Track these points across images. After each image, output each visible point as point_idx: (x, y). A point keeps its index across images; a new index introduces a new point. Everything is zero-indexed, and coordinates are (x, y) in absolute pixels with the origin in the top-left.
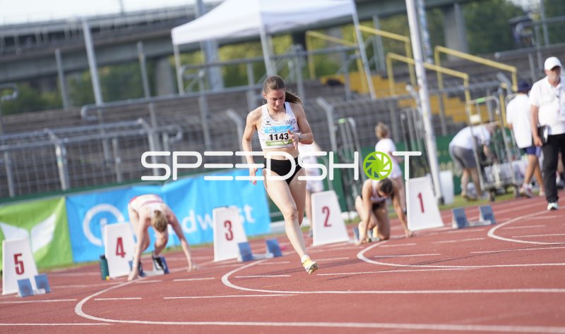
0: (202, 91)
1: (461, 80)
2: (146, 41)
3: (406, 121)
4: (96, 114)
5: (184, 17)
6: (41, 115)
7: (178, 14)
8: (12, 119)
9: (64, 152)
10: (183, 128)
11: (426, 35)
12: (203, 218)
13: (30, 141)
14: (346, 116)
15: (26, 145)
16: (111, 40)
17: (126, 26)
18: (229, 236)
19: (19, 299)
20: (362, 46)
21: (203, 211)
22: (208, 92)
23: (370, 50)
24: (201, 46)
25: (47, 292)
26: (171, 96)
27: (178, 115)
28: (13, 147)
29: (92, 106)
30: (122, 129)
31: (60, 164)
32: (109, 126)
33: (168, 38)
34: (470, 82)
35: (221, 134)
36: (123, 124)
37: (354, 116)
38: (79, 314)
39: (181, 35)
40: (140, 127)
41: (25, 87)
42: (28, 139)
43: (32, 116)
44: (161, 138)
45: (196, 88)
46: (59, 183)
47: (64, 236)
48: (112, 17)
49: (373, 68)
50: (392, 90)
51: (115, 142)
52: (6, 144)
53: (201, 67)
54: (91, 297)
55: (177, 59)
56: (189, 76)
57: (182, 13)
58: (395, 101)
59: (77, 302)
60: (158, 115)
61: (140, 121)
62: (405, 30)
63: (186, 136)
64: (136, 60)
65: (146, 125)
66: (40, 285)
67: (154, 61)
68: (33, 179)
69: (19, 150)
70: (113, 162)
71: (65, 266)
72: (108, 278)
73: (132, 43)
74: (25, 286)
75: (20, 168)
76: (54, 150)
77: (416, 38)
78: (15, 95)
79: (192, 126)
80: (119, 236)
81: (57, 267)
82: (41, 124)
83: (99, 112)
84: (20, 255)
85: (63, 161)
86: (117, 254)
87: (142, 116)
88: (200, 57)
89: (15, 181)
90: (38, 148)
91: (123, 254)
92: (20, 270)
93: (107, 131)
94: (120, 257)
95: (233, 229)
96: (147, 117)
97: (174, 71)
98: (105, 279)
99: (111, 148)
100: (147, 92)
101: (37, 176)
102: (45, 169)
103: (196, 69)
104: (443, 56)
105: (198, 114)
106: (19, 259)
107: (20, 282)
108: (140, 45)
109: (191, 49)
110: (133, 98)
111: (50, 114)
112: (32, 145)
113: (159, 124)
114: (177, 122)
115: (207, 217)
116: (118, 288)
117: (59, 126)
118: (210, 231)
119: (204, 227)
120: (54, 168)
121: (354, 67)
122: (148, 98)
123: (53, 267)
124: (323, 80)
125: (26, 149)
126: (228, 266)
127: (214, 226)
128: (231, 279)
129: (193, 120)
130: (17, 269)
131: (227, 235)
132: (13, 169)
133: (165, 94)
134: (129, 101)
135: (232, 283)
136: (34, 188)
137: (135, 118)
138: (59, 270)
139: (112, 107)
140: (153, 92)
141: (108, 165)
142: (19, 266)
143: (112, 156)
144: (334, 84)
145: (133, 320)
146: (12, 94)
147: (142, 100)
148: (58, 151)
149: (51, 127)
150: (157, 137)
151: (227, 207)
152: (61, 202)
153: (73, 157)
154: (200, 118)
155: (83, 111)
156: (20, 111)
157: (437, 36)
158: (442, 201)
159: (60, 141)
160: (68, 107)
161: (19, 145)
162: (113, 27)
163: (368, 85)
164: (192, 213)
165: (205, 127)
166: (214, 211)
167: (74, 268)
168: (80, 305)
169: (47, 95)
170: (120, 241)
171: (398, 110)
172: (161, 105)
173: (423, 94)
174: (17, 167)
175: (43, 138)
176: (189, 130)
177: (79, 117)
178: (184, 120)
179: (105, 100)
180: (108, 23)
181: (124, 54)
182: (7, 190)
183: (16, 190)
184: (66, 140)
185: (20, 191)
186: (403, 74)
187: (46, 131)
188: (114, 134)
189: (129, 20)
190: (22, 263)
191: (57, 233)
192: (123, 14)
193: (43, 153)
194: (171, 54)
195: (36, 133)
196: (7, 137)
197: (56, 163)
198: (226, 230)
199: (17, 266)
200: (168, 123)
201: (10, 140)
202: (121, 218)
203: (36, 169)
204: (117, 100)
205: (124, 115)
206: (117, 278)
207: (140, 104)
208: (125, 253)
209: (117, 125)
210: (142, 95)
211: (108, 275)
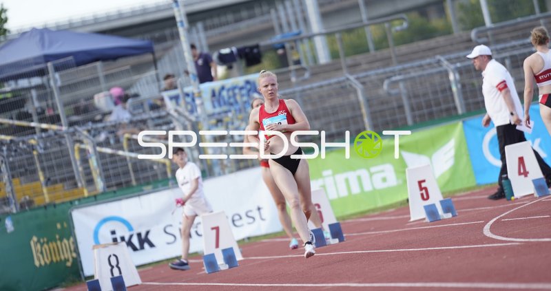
4: (487, 37)
6: (432, 43)
8: (404, 49)
9: (458, 76)
13: (423, 70)
15: (420, 73)
19: (427, 224)
25: (453, 216)
28: (408, 76)
29: (482, 28)
30: (513, 48)
31: (454, 89)
32: (499, 46)
36: (514, 43)
38: (488, 235)
41: (415, 16)
42: (421, 66)
43: (423, 44)
46: (455, 108)
47: (464, 160)
51: (507, 62)
52: (400, 74)
54: (497, 218)
59: (484, 224)
66: (447, 210)
68: (429, 106)
69: (412, 79)
71: (469, 189)
72: (513, 198)
74: (431, 211)
75: (416, 96)
76: (447, 75)
78: (405, 25)
80: (521, 156)
81: (460, 190)
82: (432, 50)
83: (489, 33)
84: (424, 181)
85: (457, 86)
86: (520, 174)
89: (412, 109)
90: (431, 75)
91: (526, 174)
92: (425, 197)
93: (499, 51)
94: (523, 176)
98: (510, 199)
100: (537, 9)
101: (433, 103)
102: (440, 95)
106: (423, 185)
107: (426, 208)
110: (522, 16)
111: (440, 40)
112: (425, 72)
116: (525, 208)
117: (450, 52)
120: (449, 93)
122: (538, 15)
123: (456, 191)
125: (420, 76)
130: (422, 195)
132: (409, 98)
134: (519, 20)
136: (431, 115)
137: (526, 36)
138: (462, 194)
139: (502, 27)
140: (543, 8)
142: (424, 191)
145: (543, 238)
146: (402, 24)
147: (532, 17)
148: (451, 77)
149: (442, 54)
152: (459, 126)
153: (467, 81)
155: (473, 34)
156: (412, 41)
159: (452, 67)
160: (458, 32)
161: (413, 74)
167: (477, 190)
168: (487, 227)
169: (436, 22)
170: (521, 160)
174: (413, 96)
175: (436, 65)
177: (470, 40)
179: (493, 22)
182: (405, 119)
183: (414, 117)
184: (459, 65)
185: (418, 119)
187: (438, 57)
188: (507, 54)
190: (426, 189)
191: (457, 157)
193: (437, 79)
195: (428, 61)
196: (400, 67)
197: (450, 89)
199: (421, 192)
201: (404, 69)
203: (431, 97)
204: (506, 20)
205: (515, 34)
206: (522, 197)
207: (531, 21)
208: (528, 173)
209: (508, 45)
210: (533, 12)
211: (513, 195)
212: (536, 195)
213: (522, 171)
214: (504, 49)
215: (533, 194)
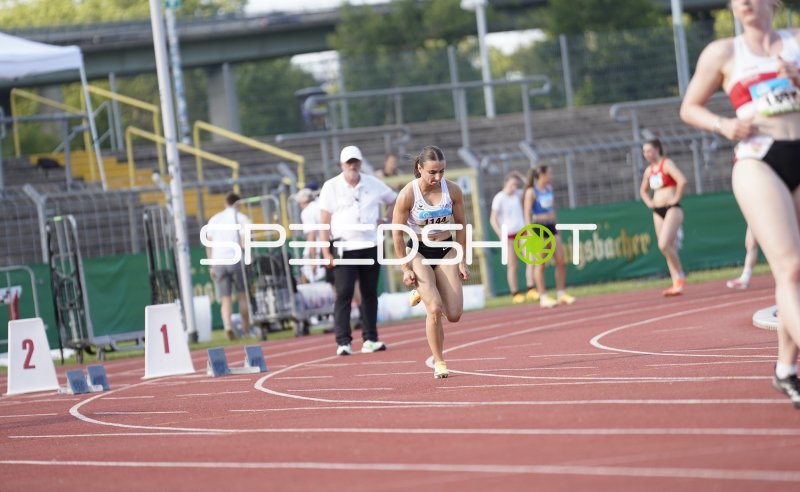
1: (228, 170)
3: (149, 223)
11: (181, 105)
14: (65, 213)
20: (92, 115)
23: (103, 121)
34: (241, 174)
37: (75, 213)
49: (105, 146)
50: (132, 178)
58: (135, 194)
62: (153, 95)
77: (168, 108)
104: (205, 135)
121: (78, 144)
124: (34, 159)
144: (48, 165)
157: (198, 107)
158: (194, 337)
163: (97, 170)
171: (140, 207)
173: (175, 187)
186: (147, 157)
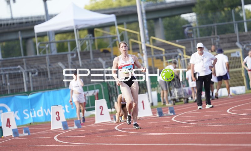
0: (47, 54)
1: (161, 52)
2: (22, 31)
5: (40, 21)
7: (37, 19)
10: (38, 70)
11: (146, 31)
12: (47, 111)
14: (111, 66)
16: (6, 30)
17: (14, 24)
18: (58, 119)
20: (119, 36)
21: (46, 107)
22: (50, 54)
23: (122, 37)
24: (48, 33)
26: (33, 56)
27: (36, 64)
30: (11, 70)
32: (4, 68)
33: (33, 30)
34: (166, 52)
35: (55, 73)
36: (11, 68)
39: (38, 29)
40: (19, 69)
44: (28, 74)
45: (45, 52)
48: (7, 20)
51: (7, 76)
53: (47, 43)
55: (36, 39)
56: (41, 47)
57: (39, 19)
60: (27, 64)
61: (19, 67)
62: (137, 29)
63: (39, 74)
64: (18, 39)
65: (21, 68)
67: (26, 40)
70: (7, 85)
72: (2, 137)
73: (16, 32)
77: (142, 33)
79: (42, 69)
80: (8, 118)
86: (7, 126)
87: (20, 65)
88: (47, 39)
91: (10, 126)
93: (4, 71)
94: (8, 127)
95: (59, 116)
96: (22, 65)
97: (35, 44)
98: (1, 137)
99: (6, 79)
100: (22, 54)
103: (45, 44)
104: (154, 41)
105: (46, 64)
108: (19, 33)
109: (42, 35)
110: (16, 56)
113: (27, 68)
114: (35, 67)
115: (48, 110)
116: (7, 141)
118: (50, 116)
119: (47, 114)
121: (115, 44)
122: (23, 56)
124: (101, 50)
126: (57, 132)
127: (51, 114)
128: (58, 138)
129: (43, 67)
131: (57, 118)
133: (31, 55)
134: (14, 58)
135: (59, 139)
137: (17, 65)
139: (6, 60)
140: (25, 54)
141: (4, 86)
143: (6, 82)
144: (106, 52)
147: (20, 57)
150: (26, 74)
151: (57, 106)
154: (46, 66)
157: (152, 32)
158: (152, 105)
162: (7, 24)
164: (41, 108)
165: (48, 70)
166: (51, 107)
170: (8, 120)
172: (29, 60)
173: (145, 57)
176: (41, 71)
178: (39, 67)
179: (3, 57)
180: (5, 22)
181: (12, 37)
186: (136, 48)
188: (8, 72)
189: (15, 21)
192: (12, 19)
194: (34, 37)
198: (57, 116)
200: (32, 68)
202: (9, 110)
204: (8, 57)
205: (12, 64)
206: (6, 137)
207: (19, 59)
208: (11, 126)
209: (8, 68)
210: (20, 55)
211: (3, 135)
212: (13, 136)
213: (8, 125)
214: (6, 70)
215: (12, 136)
